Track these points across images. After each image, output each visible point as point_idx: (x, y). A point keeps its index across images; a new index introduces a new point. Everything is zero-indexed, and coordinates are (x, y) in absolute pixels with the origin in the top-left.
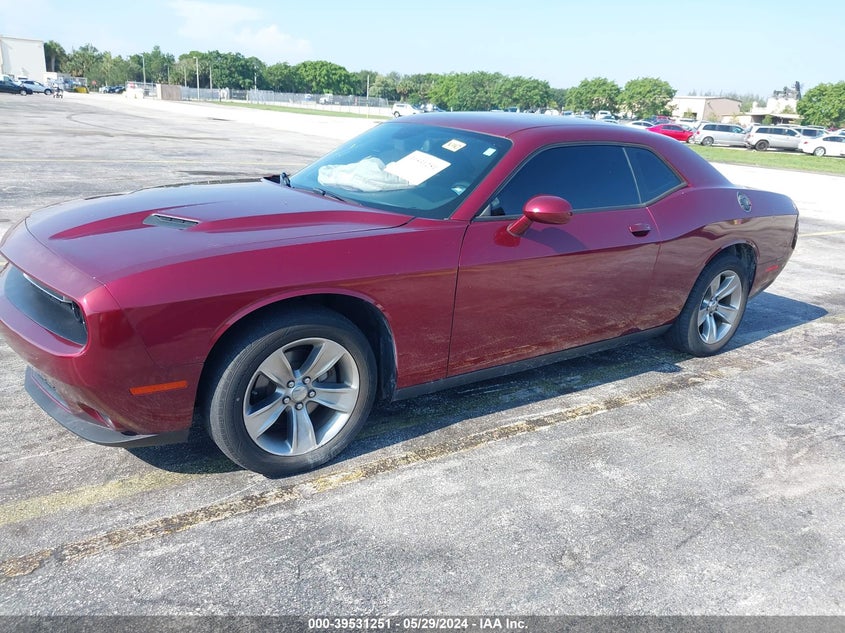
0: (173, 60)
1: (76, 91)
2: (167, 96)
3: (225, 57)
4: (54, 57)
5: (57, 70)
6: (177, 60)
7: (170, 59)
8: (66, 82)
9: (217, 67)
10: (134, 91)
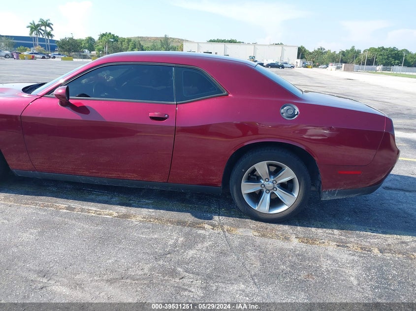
0: (360, 52)
1: (307, 67)
2: (346, 70)
3: (387, 50)
4: (302, 53)
5: (301, 58)
6: (362, 52)
7: (359, 52)
8: (303, 63)
9: (381, 55)
10: (332, 67)
